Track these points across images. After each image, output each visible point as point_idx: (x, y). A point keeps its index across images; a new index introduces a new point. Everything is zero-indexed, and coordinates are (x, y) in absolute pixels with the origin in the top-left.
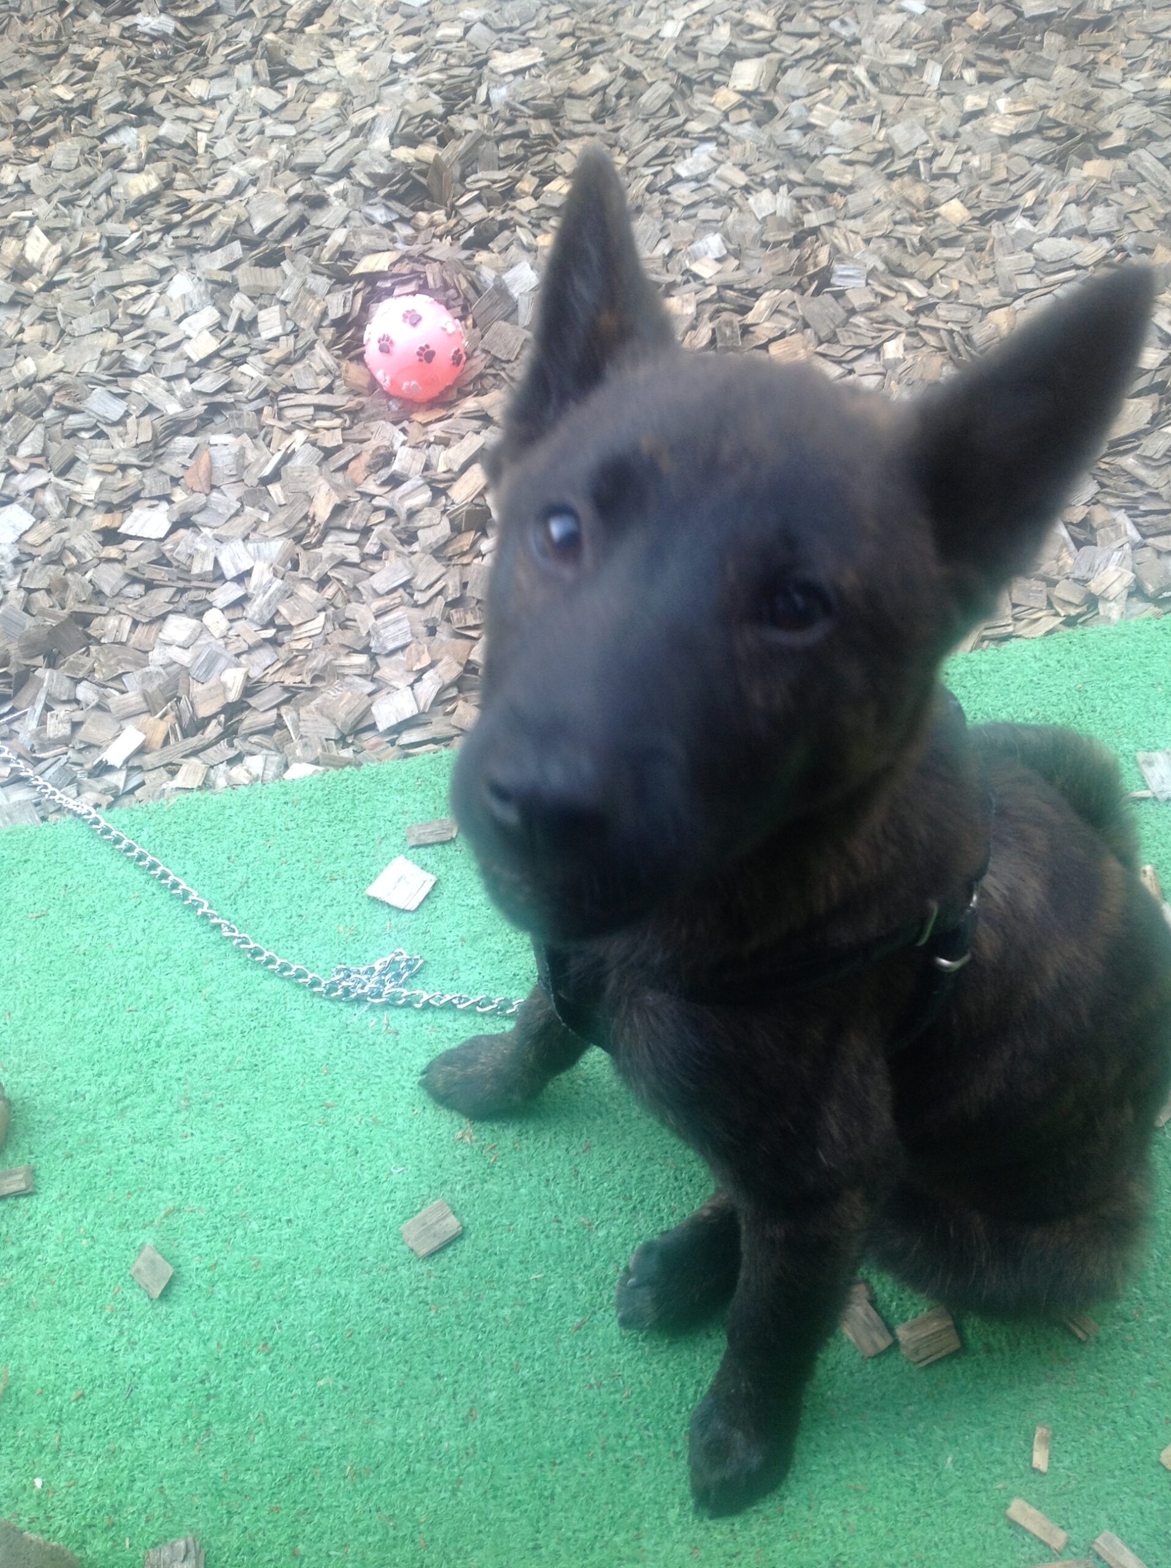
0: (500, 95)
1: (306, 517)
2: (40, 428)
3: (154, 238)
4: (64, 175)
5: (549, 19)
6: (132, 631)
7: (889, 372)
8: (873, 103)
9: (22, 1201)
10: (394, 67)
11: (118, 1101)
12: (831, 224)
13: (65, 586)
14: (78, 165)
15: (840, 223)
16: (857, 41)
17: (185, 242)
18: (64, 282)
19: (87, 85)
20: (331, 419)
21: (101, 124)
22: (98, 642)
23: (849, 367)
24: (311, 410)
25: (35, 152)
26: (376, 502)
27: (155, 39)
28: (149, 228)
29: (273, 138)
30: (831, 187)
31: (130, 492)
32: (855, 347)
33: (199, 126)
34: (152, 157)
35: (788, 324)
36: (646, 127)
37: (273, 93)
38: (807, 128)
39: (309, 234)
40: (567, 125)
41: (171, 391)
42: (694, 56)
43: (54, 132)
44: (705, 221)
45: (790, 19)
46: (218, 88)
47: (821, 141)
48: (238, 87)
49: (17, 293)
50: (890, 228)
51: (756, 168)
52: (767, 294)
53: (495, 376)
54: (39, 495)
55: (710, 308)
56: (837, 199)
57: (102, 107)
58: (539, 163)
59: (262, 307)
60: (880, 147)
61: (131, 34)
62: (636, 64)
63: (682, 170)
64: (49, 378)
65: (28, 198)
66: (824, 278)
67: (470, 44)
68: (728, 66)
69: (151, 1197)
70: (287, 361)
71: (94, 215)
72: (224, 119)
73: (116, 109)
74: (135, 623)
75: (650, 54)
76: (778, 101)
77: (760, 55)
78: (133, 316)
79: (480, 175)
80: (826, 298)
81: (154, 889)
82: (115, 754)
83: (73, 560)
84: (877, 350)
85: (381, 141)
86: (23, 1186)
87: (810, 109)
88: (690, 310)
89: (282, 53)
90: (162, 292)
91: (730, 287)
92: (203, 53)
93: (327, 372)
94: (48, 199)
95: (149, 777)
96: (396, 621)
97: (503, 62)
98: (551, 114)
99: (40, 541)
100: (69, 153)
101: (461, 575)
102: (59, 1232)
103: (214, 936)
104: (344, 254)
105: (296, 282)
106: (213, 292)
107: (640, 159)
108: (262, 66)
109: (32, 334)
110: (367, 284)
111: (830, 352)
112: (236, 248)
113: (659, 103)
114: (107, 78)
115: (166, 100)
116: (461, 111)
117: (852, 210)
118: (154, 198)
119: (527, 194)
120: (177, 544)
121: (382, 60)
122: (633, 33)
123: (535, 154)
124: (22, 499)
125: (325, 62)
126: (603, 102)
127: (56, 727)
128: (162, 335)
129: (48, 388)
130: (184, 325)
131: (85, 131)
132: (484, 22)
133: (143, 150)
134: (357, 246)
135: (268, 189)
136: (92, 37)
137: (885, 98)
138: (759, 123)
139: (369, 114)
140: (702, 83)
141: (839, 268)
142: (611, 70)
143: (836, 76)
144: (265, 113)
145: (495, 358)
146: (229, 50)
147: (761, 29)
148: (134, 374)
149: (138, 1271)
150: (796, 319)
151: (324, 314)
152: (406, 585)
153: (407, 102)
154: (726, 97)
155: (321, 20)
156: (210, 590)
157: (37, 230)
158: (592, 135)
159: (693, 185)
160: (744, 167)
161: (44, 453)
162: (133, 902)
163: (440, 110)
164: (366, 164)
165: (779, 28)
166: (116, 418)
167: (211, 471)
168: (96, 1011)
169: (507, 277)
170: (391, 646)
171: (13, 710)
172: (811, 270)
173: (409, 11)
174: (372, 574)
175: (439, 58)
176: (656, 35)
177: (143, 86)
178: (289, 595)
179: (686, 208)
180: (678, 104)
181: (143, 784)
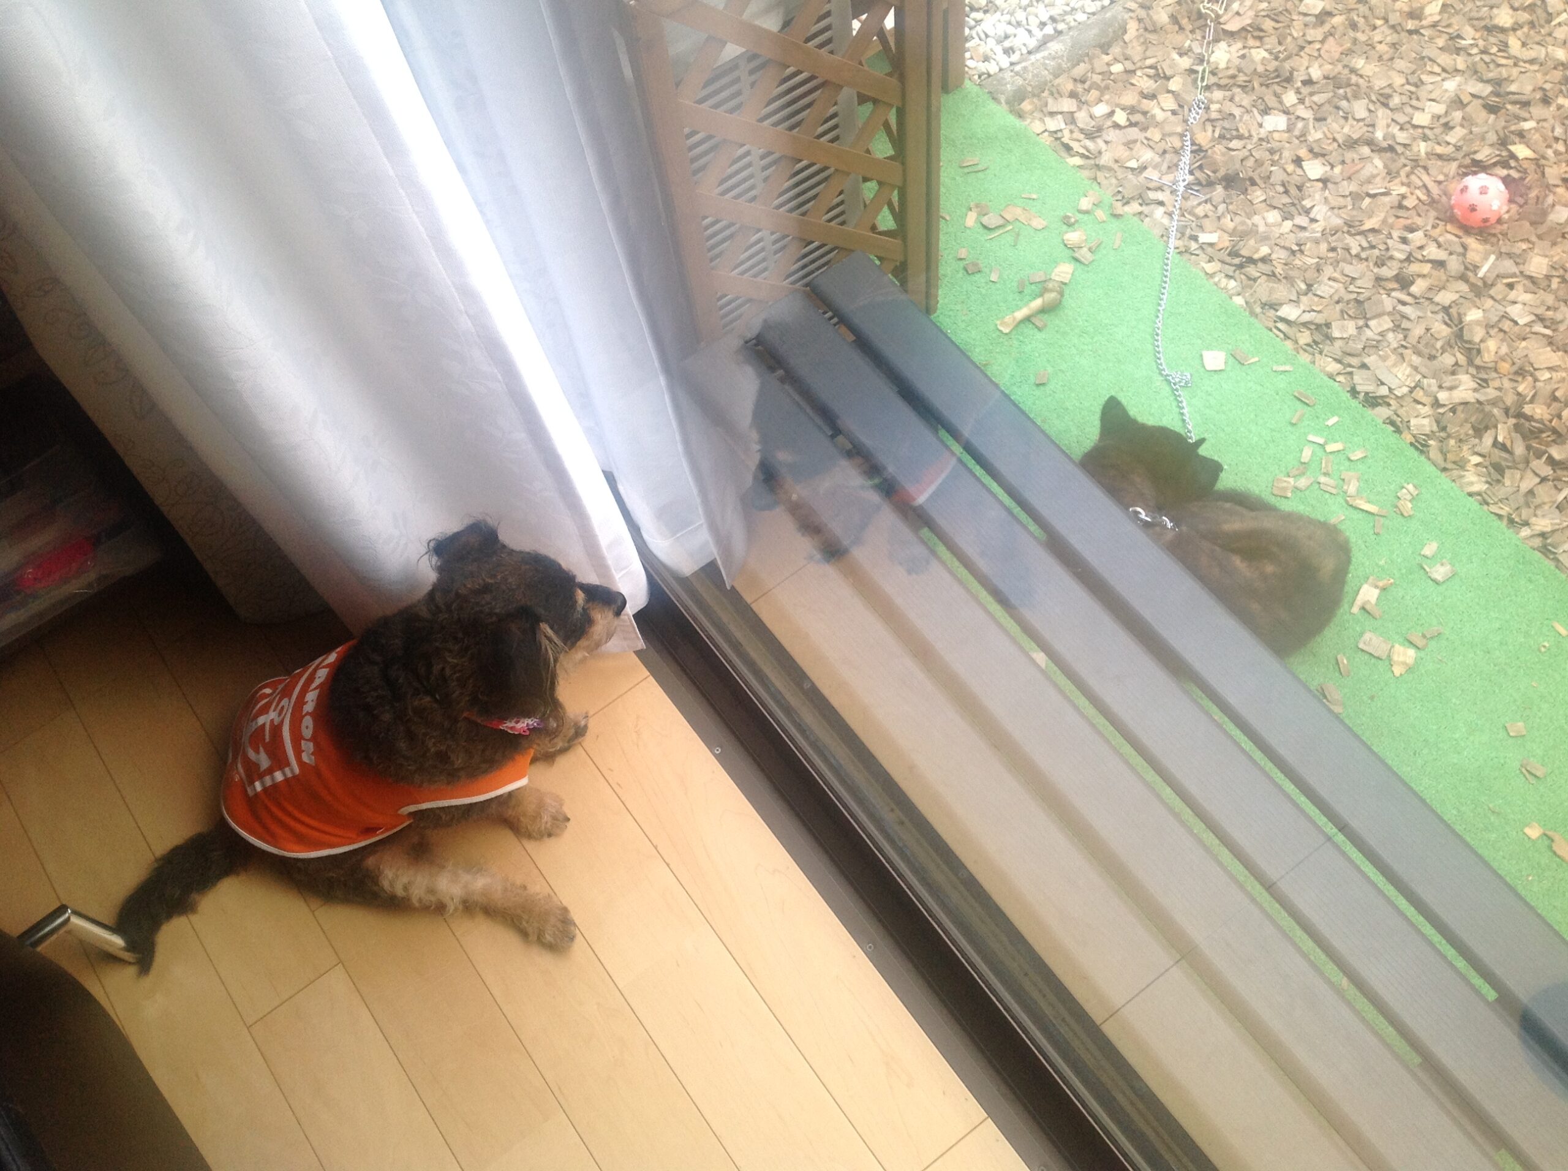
1: (1361, 221)
2: (1331, 94)
6: (1261, 202)
13: (1263, 164)
18: (1421, 36)
20: (1424, 194)
22: (1246, 195)
24: (1421, 184)
26: (1389, 242)
28: (1479, 43)
31: (1324, 152)
39: (1522, 112)
41: (1388, 126)
54: (1299, 121)
59: (1462, 126)
69: (1061, 362)
70: (1440, 157)
71: (1474, 14)
74: (1265, 200)
78: (1420, 80)
81: (1157, 289)
82: (1204, 238)
83: (1277, 158)
86: (1040, 326)
90: (1443, 80)
93: (1446, 175)
95: (1202, 255)
96: (1331, 287)
101: (1374, 294)
102: (1034, 346)
104: (1521, 135)
105: (1486, 128)
106: (1455, 101)
109: (1382, 48)
110: (1504, 157)
112: (1489, 90)
118: (1500, 30)
120: (1312, 187)
124: (1292, 117)
127: (1200, 211)
128: (1418, 99)
129: (1354, 80)
130: (1429, 103)
134: (1529, 136)
135: (1541, 74)
148: (1386, 105)
151: (1475, 152)
152: (1353, 279)
156: (1300, 214)
161: (1320, 106)
166: (1357, 117)
167: (1357, 172)
170: (1318, 293)
174: (1351, 264)
178: (1317, 242)
181: (1198, 255)
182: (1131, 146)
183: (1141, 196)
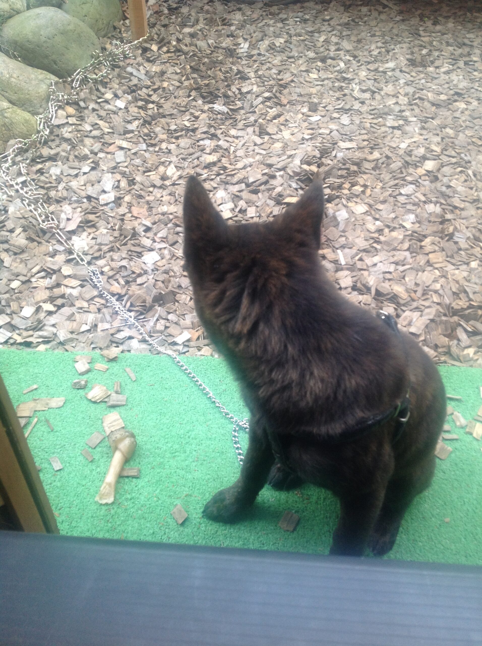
0: (340, 155)
2: (166, 229)
3: (213, 177)
4: (183, 150)
5: (360, 134)
6: (190, 301)
7: (472, 272)
8: (474, 183)
9: (134, 480)
10: (303, 139)
11: (173, 453)
12: (455, 219)
13: (169, 281)
14: (189, 148)
15: (458, 220)
16: (470, 162)
17: (225, 180)
18: (179, 184)
19: (195, 123)
21: (199, 136)
22: (178, 301)
23: (457, 267)
25: (174, 140)
27: (219, 113)
28: (211, 173)
29: (258, 153)
30: (456, 207)
32: (460, 261)
33: (232, 144)
34: (214, 151)
35: (437, 248)
36: (391, 175)
37: (259, 138)
38: (449, 187)
39: (268, 186)
40: (363, 169)
42: (411, 156)
43: (181, 136)
44: (409, 210)
45: (446, 150)
46: (240, 133)
47: (454, 192)
48: (247, 135)
49: (163, 184)
50: (476, 225)
51: (429, 196)
52: (430, 237)
53: (327, 245)
54: (163, 251)
55: (409, 238)
56: (457, 212)
57: (200, 130)
58: (352, 179)
59: (249, 206)
60: (475, 198)
61: (211, 110)
62: (390, 155)
63: (403, 191)
64: (171, 214)
65: (170, 155)
66: (451, 236)
67: (331, 137)
68: (422, 161)
69: (181, 489)
71: (192, 165)
72: (241, 144)
73: (204, 133)
75: (396, 152)
76: (440, 176)
77: (435, 160)
79: (331, 179)
80: (451, 243)
81: (193, 385)
82: (180, 339)
83: (173, 274)
84: (468, 264)
85: (297, 162)
86: (136, 474)
87: (450, 181)
88: (401, 237)
89: (265, 127)
91: (416, 233)
92: (236, 121)
94: (177, 156)
95: (191, 350)
97: (342, 145)
98: (358, 164)
99: (162, 265)
100: (186, 143)
102: (146, 494)
103: (212, 405)
104: (280, 195)
105: (263, 200)
106: (234, 198)
107: (387, 185)
108: (257, 129)
109: (166, 198)
110: (287, 206)
111: (451, 261)
112: (243, 186)
113: (397, 168)
114: (203, 122)
115: (222, 133)
116: (326, 157)
117: (463, 216)
118: (214, 164)
119: (346, 189)
121: (300, 136)
122: (390, 144)
123: (350, 176)
124: (157, 250)
125: (279, 132)
126: (376, 164)
127: (160, 326)
129: (171, 217)
130: (221, 207)
131: (192, 137)
132: (337, 130)
133: (212, 147)
134: (285, 194)
135: (256, 169)
136: (198, 108)
137: (478, 182)
138: (431, 182)
139: (293, 152)
140: (412, 165)
141: (457, 234)
142: (381, 154)
143: (461, 172)
144: (255, 145)
145: (329, 239)
146: (245, 122)
147: (436, 152)
149: (174, 513)
150: (440, 247)
151: (271, 213)
153: (307, 151)
154: (421, 171)
155: (279, 119)
157: (172, 165)
158: (371, 174)
159: (406, 197)
160: (424, 195)
161: (166, 237)
162: (185, 388)
163: (319, 156)
164: (292, 168)
165: (442, 153)
168: (168, 421)
169: (337, 214)
171: (144, 318)
172: (446, 233)
173: (310, 122)
175: (320, 139)
176: (398, 147)
177: (214, 127)
179: (402, 204)
180: (403, 170)
181: (188, 351)
182: (73, 318)
183: (112, 342)
